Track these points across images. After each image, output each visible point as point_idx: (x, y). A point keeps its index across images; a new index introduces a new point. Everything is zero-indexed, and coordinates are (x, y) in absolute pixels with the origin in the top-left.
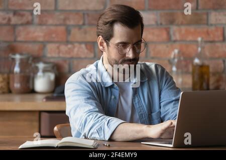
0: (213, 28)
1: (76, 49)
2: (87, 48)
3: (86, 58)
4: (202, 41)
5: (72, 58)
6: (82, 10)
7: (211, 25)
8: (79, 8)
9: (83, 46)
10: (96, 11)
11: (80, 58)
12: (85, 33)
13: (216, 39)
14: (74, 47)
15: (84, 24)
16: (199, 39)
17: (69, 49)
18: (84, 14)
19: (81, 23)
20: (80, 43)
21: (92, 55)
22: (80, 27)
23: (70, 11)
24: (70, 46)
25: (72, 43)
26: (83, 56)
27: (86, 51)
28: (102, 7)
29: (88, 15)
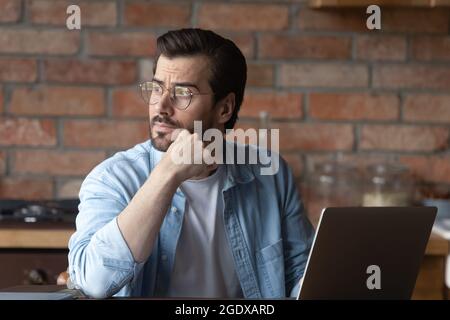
0: (283, 95)
1: (21, 130)
2: (43, 127)
3: (40, 147)
4: (267, 118)
5: (14, 146)
6: (36, 55)
7: (281, 89)
8: (30, 50)
9: (36, 124)
10: (61, 56)
11: (29, 147)
12: (41, 98)
13: (290, 116)
14: (18, 125)
15: (37, 81)
16: (263, 115)
17: (8, 128)
18: (38, 62)
19: (33, 78)
20: (31, 117)
21: (53, 142)
22: (29, 86)
23: (12, 55)
24: (9, 123)
25: (13, 117)
26: (35, 143)
27: (41, 133)
28: (74, 50)
29: (46, 64)
